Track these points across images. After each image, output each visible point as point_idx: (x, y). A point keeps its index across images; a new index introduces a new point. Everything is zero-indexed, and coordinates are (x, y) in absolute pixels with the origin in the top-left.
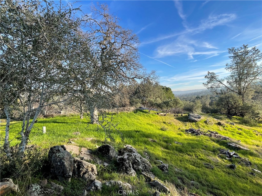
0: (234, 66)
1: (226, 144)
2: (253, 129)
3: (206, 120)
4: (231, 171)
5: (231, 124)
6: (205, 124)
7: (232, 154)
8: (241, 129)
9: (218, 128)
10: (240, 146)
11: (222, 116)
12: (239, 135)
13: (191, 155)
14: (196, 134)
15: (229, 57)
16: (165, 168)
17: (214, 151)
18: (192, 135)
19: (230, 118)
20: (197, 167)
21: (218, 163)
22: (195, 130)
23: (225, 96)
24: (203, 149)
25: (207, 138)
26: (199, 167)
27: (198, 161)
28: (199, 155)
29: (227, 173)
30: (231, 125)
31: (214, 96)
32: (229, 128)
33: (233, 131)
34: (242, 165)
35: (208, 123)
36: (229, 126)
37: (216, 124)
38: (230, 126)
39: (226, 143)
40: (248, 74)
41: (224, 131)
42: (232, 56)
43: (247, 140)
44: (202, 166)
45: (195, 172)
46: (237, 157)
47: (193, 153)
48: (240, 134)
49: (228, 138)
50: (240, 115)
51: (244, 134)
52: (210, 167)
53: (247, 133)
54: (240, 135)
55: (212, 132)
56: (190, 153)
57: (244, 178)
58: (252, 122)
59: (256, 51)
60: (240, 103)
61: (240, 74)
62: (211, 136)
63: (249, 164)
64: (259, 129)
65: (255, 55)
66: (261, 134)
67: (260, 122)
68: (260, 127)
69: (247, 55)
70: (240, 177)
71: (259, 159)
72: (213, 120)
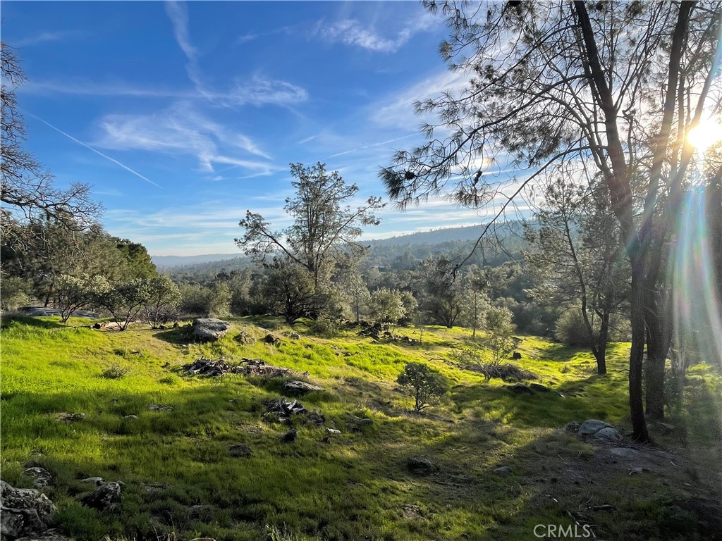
0: (302, 206)
1: (280, 387)
2: (331, 344)
3: (240, 332)
4: (287, 447)
5: (293, 336)
6: (236, 343)
7: (290, 408)
8: (310, 346)
9: (265, 351)
10: (307, 385)
11: (275, 321)
12: (306, 359)
13: (195, 434)
14: (212, 372)
15: (292, 182)
16: (110, 497)
17: (254, 409)
18: (202, 377)
19: (292, 324)
20: (209, 461)
21: (261, 436)
22: (211, 364)
23: (283, 273)
24: (229, 409)
25: (240, 378)
26: (215, 461)
27: (212, 446)
28: (218, 428)
29: (278, 454)
30: (292, 340)
31: (260, 273)
32: (289, 346)
33: (296, 352)
34: (308, 427)
35: (244, 341)
36: (289, 341)
37: (262, 340)
38: (291, 342)
39: (282, 384)
40: (325, 227)
41: (278, 354)
42: (297, 183)
43: (320, 368)
44: (224, 455)
45: (203, 477)
46: (299, 411)
47: (201, 427)
48: (309, 357)
49: (285, 372)
50: (311, 316)
51: (316, 356)
52: (242, 453)
53: (321, 352)
54: (308, 361)
55: (252, 363)
56: (194, 429)
57: (311, 456)
58: (330, 327)
59: (338, 180)
60: (310, 290)
61: (312, 225)
62: (249, 372)
63: (321, 420)
64: (341, 343)
65: (336, 189)
66: (345, 351)
67: (342, 328)
68: (343, 336)
69: (323, 184)
70: (304, 456)
71: (337, 405)
72: (256, 332)
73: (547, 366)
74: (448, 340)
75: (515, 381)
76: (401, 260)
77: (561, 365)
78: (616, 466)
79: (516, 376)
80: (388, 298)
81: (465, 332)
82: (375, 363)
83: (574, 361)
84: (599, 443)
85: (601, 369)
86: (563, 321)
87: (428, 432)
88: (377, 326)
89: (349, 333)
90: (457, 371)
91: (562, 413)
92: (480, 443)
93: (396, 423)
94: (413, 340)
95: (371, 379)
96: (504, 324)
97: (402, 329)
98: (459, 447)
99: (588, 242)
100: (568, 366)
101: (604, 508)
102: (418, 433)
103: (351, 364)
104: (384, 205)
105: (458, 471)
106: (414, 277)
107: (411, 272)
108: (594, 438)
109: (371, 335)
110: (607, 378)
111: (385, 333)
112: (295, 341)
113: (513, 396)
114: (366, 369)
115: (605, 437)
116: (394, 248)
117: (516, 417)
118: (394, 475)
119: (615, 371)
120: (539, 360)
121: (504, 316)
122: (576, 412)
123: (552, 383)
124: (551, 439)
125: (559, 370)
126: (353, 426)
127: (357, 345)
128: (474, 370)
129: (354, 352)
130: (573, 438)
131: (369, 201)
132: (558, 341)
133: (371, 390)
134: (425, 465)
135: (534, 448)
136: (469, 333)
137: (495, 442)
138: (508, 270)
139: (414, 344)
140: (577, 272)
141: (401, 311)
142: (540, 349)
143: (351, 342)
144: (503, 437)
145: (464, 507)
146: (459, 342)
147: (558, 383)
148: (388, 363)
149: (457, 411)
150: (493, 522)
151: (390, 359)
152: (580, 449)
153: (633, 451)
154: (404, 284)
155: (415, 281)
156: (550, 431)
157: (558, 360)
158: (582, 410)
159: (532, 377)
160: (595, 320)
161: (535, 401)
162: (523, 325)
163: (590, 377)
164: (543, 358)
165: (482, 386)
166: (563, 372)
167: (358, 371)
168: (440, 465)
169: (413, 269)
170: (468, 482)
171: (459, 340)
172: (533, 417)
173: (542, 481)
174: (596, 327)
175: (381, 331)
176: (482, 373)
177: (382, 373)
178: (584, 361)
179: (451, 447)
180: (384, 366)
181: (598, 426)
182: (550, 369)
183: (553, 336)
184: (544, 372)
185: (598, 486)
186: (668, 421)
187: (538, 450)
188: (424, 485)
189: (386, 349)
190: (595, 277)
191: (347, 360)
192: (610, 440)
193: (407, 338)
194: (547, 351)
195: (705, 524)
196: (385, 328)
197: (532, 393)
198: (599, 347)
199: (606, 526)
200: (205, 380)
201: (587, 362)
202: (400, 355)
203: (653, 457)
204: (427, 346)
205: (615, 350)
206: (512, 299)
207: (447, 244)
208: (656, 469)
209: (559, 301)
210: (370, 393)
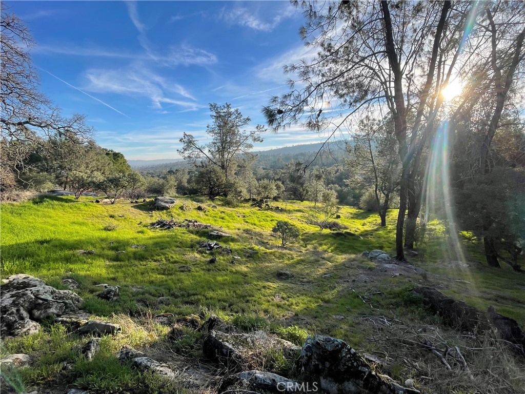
1: (207, 234)
2: (235, 211)
3: (182, 204)
4: (211, 266)
5: (213, 207)
6: (181, 211)
7: (212, 246)
8: (223, 212)
10: (222, 233)
11: (203, 198)
12: (221, 219)
13: (159, 260)
14: (167, 227)
15: (211, 115)
17: (192, 247)
18: (162, 230)
19: (213, 200)
20: (168, 275)
21: (196, 261)
22: (166, 222)
23: (207, 170)
24: (178, 247)
25: (184, 230)
26: (171, 274)
27: (169, 267)
28: (172, 257)
29: (206, 270)
31: (193, 171)
32: (211, 213)
33: (215, 215)
34: (223, 255)
35: (185, 209)
36: (211, 209)
37: (196, 209)
38: (213, 210)
39: (207, 233)
40: (231, 143)
41: (205, 217)
42: (214, 116)
43: (229, 224)
44: (176, 271)
45: (165, 283)
46: (218, 247)
47: (162, 256)
48: (223, 218)
49: (209, 226)
50: (223, 195)
51: (227, 217)
52: (186, 270)
53: (229, 216)
55: (190, 221)
56: (158, 258)
57: (224, 270)
58: (235, 202)
59: (238, 114)
60: (223, 180)
61: (223, 142)
62: (188, 227)
63: (230, 252)
64: (241, 210)
65: (237, 120)
66: (243, 215)
67: (242, 202)
68: (242, 207)
69: (230, 117)
70: (220, 271)
71: (239, 243)
72: (192, 204)
74: (301, 208)
75: (336, 230)
76: (276, 163)
77: (362, 221)
78: (386, 273)
79: (337, 227)
80: (268, 185)
81: (310, 204)
82: (260, 221)
83: (369, 219)
84: (379, 261)
85: (383, 223)
86: (364, 198)
87: (288, 257)
88: (261, 201)
89: (245, 205)
90: (305, 225)
91: (360, 247)
92: (316, 263)
93: (271, 253)
94: (281, 208)
95: (258, 230)
96: (332, 199)
97: (275, 202)
98: (305, 265)
99: (381, 153)
100: (366, 222)
101: (378, 294)
102: (283, 258)
103: (247, 222)
104: (265, 130)
105: (303, 277)
106: (284, 173)
107: (281, 170)
108: (376, 259)
109: (258, 206)
110: (386, 228)
111: (266, 205)
112: (215, 209)
113: (335, 238)
114: (255, 224)
115: (382, 258)
116: (271, 156)
117: (336, 249)
118: (269, 279)
119: (390, 224)
120: (350, 219)
121: (332, 195)
122: (368, 246)
123: (356, 231)
124: (354, 260)
125: (360, 224)
126: (247, 255)
127: (250, 211)
128: (314, 224)
129: (248, 215)
130: (365, 260)
131: (257, 127)
132: (361, 209)
134: (286, 274)
135: (344, 265)
136: (313, 204)
137: (324, 262)
138: (336, 169)
139: (282, 211)
140: (374, 170)
141: (275, 193)
142: (351, 213)
143: (247, 209)
144: (328, 259)
145: (306, 295)
146: (307, 209)
147: (359, 231)
148: (267, 221)
149: (304, 246)
150: (321, 302)
151: (268, 219)
152: (368, 265)
153: (395, 265)
154: (277, 177)
155: (283, 175)
156: (353, 256)
157: (360, 219)
158: (371, 245)
159: (346, 228)
160: (382, 197)
161: (347, 240)
162: (343, 200)
163: (377, 228)
164: (352, 218)
165: (319, 233)
166: (363, 225)
167: (251, 225)
168: (294, 274)
169: (282, 168)
170: (309, 282)
172: (345, 249)
173: (348, 281)
174: (382, 201)
175: (263, 203)
176: (318, 226)
177: (263, 227)
178: (375, 219)
179: (300, 265)
180: (265, 222)
181: (379, 253)
182: (356, 223)
183: (358, 206)
184: (352, 225)
185: (376, 283)
186: (415, 250)
187: (347, 265)
188: (285, 284)
189: (266, 213)
190: (383, 173)
191: (244, 220)
192: (385, 260)
193: (278, 207)
194: (355, 214)
195: (427, 299)
196: (266, 202)
197: (345, 237)
198: (383, 212)
199: (378, 302)
200: (164, 231)
201: (376, 220)
202: (274, 217)
203: (405, 268)
204: (289, 212)
205: (391, 213)
206: (337, 186)
207: (302, 154)
208: (406, 274)
209: (363, 187)
210: (257, 237)
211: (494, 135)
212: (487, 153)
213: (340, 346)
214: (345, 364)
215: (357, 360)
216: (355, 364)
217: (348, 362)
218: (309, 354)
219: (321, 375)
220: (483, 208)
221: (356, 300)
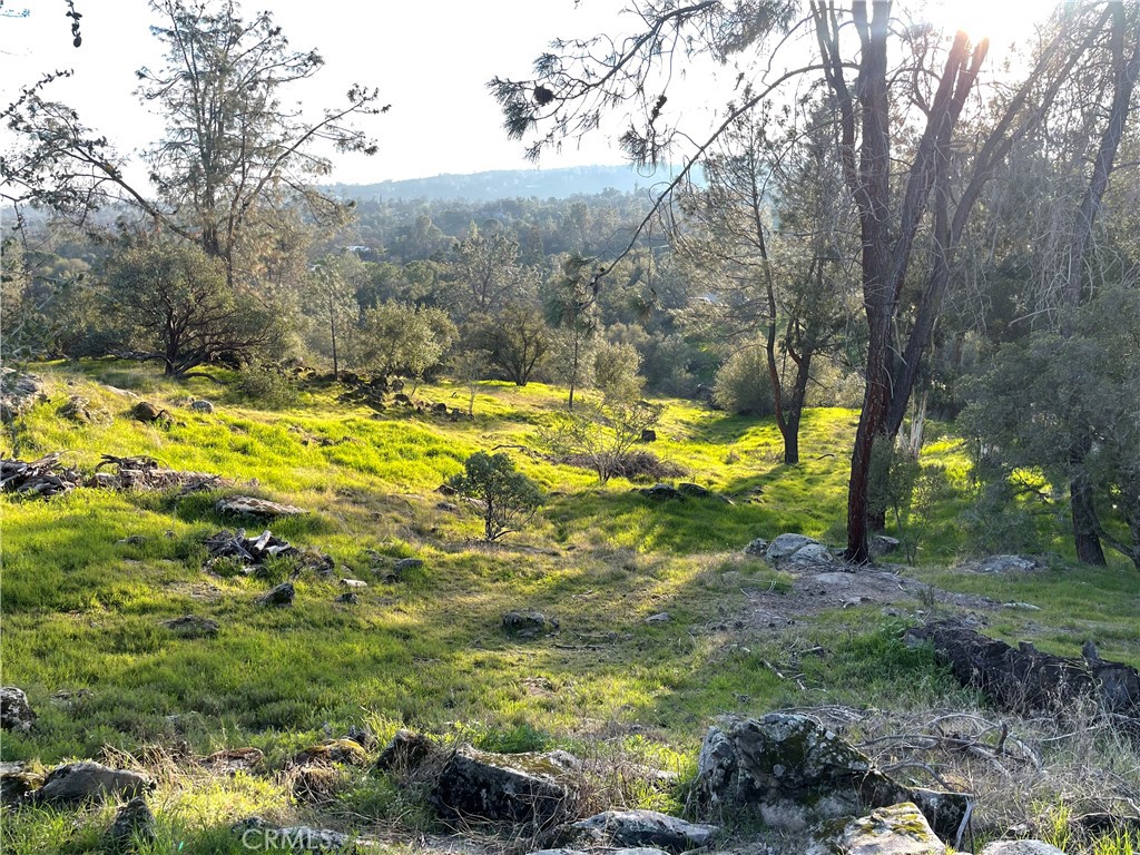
1: (211, 511)
2: (287, 421)
3: (68, 399)
4: (283, 615)
5: (196, 406)
6: (66, 424)
7: (260, 546)
8: (242, 427)
9: (141, 439)
10: (269, 504)
11: (136, 371)
12: (239, 455)
13: (77, 607)
14: (39, 486)
15: (152, 28)
16: (16, 710)
17: (182, 553)
18: (17, 499)
19: (182, 379)
20: (138, 651)
21: (221, 600)
22: (30, 469)
23: (151, 257)
24: (127, 557)
25: (108, 497)
26: (150, 649)
27: (131, 624)
28: (125, 593)
29: (270, 627)
30: (197, 415)
31: (46, 252)
32: (193, 427)
33: (211, 440)
34: (306, 579)
35: (84, 417)
36: (190, 417)
37: (125, 415)
38: (197, 419)
39: (212, 505)
41: (171, 446)
42: (166, 31)
43: (276, 472)
44: (164, 637)
45: (146, 676)
46: (283, 551)
47: (87, 593)
48: (244, 450)
49: (212, 480)
50: (223, 360)
51: (259, 447)
52: (199, 630)
53: (270, 440)
54: (243, 458)
55: (129, 464)
56: (72, 597)
57: (331, 625)
58: (279, 389)
59: (271, 33)
60: (225, 300)
61: (212, 145)
62: (127, 485)
63: (326, 566)
64: (305, 418)
65: (268, 55)
66: (318, 435)
67: (303, 387)
68: (307, 406)
69: (234, 41)
70: (318, 626)
71: (342, 538)
72: (107, 399)
73: (699, 452)
74: (523, 410)
75: (650, 482)
76: (410, 236)
77: (724, 450)
78: (824, 598)
79: (652, 472)
80: (403, 323)
81: (555, 393)
82: (387, 458)
83: (745, 443)
84: (799, 568)
85: (791, 456)
86: (730, 371)
87: (523, 573)
88: (379, 382)
89: (319, 398)
90: (545, 467)
91: (731, 531)
92: (614, 583)
93: (460, 564)
94: (456, 411)
95: (388, 488)
96: (625, 376)
97: (427, 388)
98: (581, 592)
99: (788, 219)
100: (736, 452)
101: (814, 652)
102: (505, 576)
103: (339, 462)
104: (385, 109)
105: (588, 626)
106: (445, 278)
107: (434, 264)
108: (790, 561)
109: (368, 402)
110: (801, 471)
111: (398, 397)
112: (205, 416)
113: (651, 506)
114: (371, 470)
115: (808, 558)
116: (390, 206)
117: (661, 541)
118: (484, 642)
119: (811, 457)
120: (685, 443)
121: (625, 360)
122: (754, 527)
123: (710, 483)
124: (726, 567)
125: (720, 460)
126: (385, 572)
127: (345, 422)
128: (577, 464)
129: (340, 437)
130: (761, 564)
131: (351, 94)
132: (717, 408)
133: (396, 509)
134: (536, 623)
135: (701, 583)
136: (561, 395)
137: (640, 579)
138: (631, 266)
139: (458, 418)
140: (767, 276)
141: (431, 351)
142: (688, 423)
143: (328, 416)
144: (652, 572)
145: (613, 673)
146: (542, 412)
147: (720, 482)
148: (415, 457)
149: (558, 538)
150: (662, 688)
151: (417, 448)
152: (772, 578)
153: (847, 575)
154: (419, 290)
155: (443, 284)
156: (722, 557)
157: (719, 442)
158: (764, 524)
159: (678, 473)
160: (787, 368)
161: (689, 512)
162: (659, 379)
163: (773, 470)
164: (693, 439)
165: (597, 493)
166: (728, 463)
167: (356, 475)
168: (560, 619)
169: (437, 258)
170: (609, 640)
171: (542, 408)
172: (687, 538)
173: (723, 628)
174: (787, 381)
175: (387, 392)
176: (593, 468)
177: (405, 477)
178: (765, 439)
179: (567, 593)
180: (405, 462)
181: (797, 544)
182: (705, 456)
183: (709, 398)
184: (696, 464)
185: (804, 626)
186: (891, 533)
187: (709, 585)
188: (539, 652)
189: (406, 429)
190: (797, 288)
191: (328, 455)
192: (815, 562)
193: (442, 407)
194: (699, 425)
195: (943, 652)
196: (397, 386)
197: (682, 500)
198: (791, 416)
199: (818, 673)
200: (28, 505)
201: (767, 444)
202: (437, 442)
203: (874, 581)
204: (484, 422)
205: (812, 421)
206: (637, 328)
207: (509, 206)
208: (879, 597)
209: (729, 335)
210: (395, 514)
211: (1103, 192)
212: (1086, 245)
213: (801, 728)
214: (818, 762)
215: (842, 750)
216: (840, 758)
217: (824, 756)
218: (726, 762)
219: (761, 802)
220: (1074, 400)
221: (759, 674)
